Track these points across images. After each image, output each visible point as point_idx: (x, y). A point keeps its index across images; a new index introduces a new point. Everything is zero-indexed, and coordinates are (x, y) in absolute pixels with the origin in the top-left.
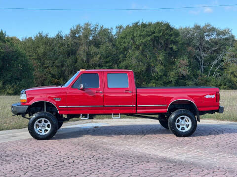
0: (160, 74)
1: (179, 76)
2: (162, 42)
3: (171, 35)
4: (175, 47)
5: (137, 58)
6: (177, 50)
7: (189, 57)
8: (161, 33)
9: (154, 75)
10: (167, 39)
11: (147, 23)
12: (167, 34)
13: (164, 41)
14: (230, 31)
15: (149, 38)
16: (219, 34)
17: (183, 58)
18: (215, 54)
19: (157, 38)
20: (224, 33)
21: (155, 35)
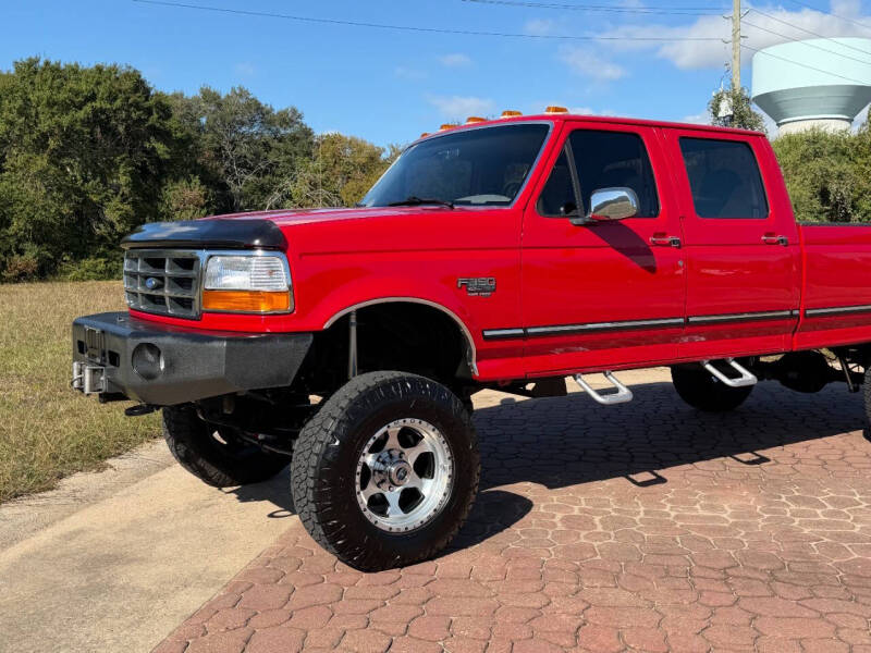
0: (119, 228)
2: (121, 129)
3: (149, 112)
4: (161, 148)
5: (42, 174)
6: (167, 157)
7: (203, 182)
9: (101, 230)
10: (140, 121)
11: (62, 66)
12: (137, 106)
13: (127, 128)
14: (300, 116)
15: (81, 114)
16: (271, 122)
17: (190, 182)
18: (268, 177)
19: (103, 117)
20: (284, 120)
21: (97, 104)
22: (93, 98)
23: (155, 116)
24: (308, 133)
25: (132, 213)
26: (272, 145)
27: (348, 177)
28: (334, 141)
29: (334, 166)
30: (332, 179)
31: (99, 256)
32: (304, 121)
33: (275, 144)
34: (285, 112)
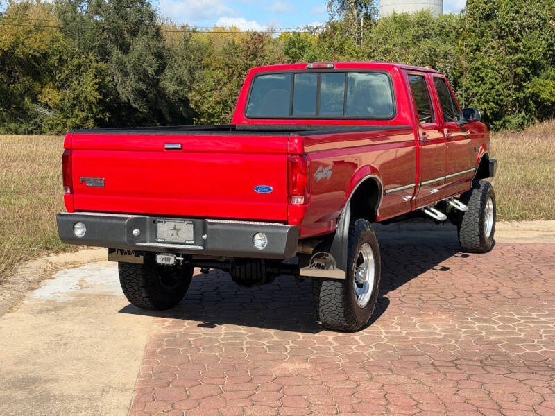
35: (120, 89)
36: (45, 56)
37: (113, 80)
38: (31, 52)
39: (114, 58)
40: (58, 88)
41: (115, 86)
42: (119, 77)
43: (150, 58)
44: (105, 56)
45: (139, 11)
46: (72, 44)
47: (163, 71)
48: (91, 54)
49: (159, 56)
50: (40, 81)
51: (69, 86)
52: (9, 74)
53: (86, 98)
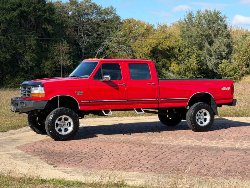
0: (30, 64)
1: (56, 67)
2: (33, 19)
3: (45, 12)
4: (50, 28)
6: (52, 32)
7: (68, 43)
8: (31, 8)
9: (23, 65)
10: (40, 16)
12: (40, 9)
13: (35, 19)
14: (114, 10)
15: (15, 14)
16: (101, 13)
17: (62, 43)
18: (98, 39)
19: (25, 14)
20: (107, 13)
21: (22, 9)
22: (20, 5)
23: (48, 13)
24: (118, 18)
25: (36, 57)
26: (101, 24)
27: (135, 39)
28: (130, 21)
29: (129, 34)
30: (128, 40)
31: (21, 77)
32: (116, 12)
33: (103, 23)
34: (108, 9)
35: (208, 64)
36: (173, 48)
37: (205, 59)
38: (166, 47)
39: (205, 48)
40: (178, 64)
41: (206, 62)
42: (208, 57)
43: (223, 47)
44: (201, 47)
45: (219, 24)
46: (186, 43)
47: (230, 54)
48: (194, 47)
49: (228, 46)
50: (170, 60)
51: (183, 63)
52: (156, 58)
53: (192, 68)
